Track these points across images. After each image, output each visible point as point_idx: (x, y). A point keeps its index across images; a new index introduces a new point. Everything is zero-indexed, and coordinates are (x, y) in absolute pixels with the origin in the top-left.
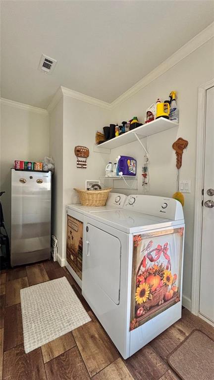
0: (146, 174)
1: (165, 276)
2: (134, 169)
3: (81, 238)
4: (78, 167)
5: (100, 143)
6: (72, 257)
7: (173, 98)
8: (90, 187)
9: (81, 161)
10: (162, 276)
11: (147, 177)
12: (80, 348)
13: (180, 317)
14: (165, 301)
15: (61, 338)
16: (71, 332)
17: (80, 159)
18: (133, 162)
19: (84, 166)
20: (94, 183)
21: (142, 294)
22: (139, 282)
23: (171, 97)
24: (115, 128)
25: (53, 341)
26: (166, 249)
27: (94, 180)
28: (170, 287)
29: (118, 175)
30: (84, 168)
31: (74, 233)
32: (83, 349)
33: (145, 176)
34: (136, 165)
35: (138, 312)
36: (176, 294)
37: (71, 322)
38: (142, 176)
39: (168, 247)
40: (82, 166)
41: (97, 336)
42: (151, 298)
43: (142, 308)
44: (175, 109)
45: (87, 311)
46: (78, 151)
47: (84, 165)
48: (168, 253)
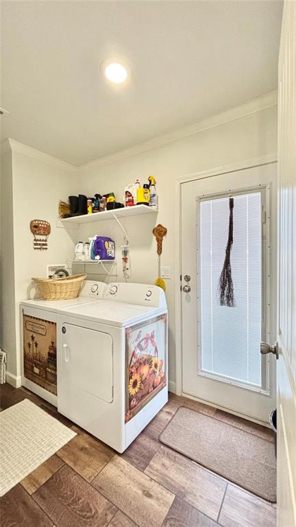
0: (126, 259)
1: (153, 363)
2: (113, 252)
3: (53, 343)
4: (35, 248)
5: (65, 216)
6: (36, 370)
7: (152, 183)
8: (52, 273)
9: (40, 240)
10: (150, 364)
11: (128, 261)
12: (71, 464)
13: (167, 401)
14: (154, 388)
15: (44, 465)
16: (55, 454)
17: (38, 237)
18: (111, 243)
19: (44, 247)
20: (58, 269)
21: (135, 384)
22: (132, 373)
23: (150, 182)
24: (87, 202)
25: (34, 471)
26: (152, 336)
27: (58, 264)
28: (157, 374)
29: (93, 258)
30: (44, 249)
31: (38, 338)
32: (75, 464)
33: (125, 260)
34: (114, 247)
35: (132, 403)
36: (163, 379)
37: (52, 445)
38: (122, 260)
39: (155, 334)
40: (41, 246)
41: (87, 446)
42: (142, 387)
43: (135, 399)
44: (154, 195)
45: (69, 427)
46: (36, 227)
47: (43, 245)
48: (155, 340)
